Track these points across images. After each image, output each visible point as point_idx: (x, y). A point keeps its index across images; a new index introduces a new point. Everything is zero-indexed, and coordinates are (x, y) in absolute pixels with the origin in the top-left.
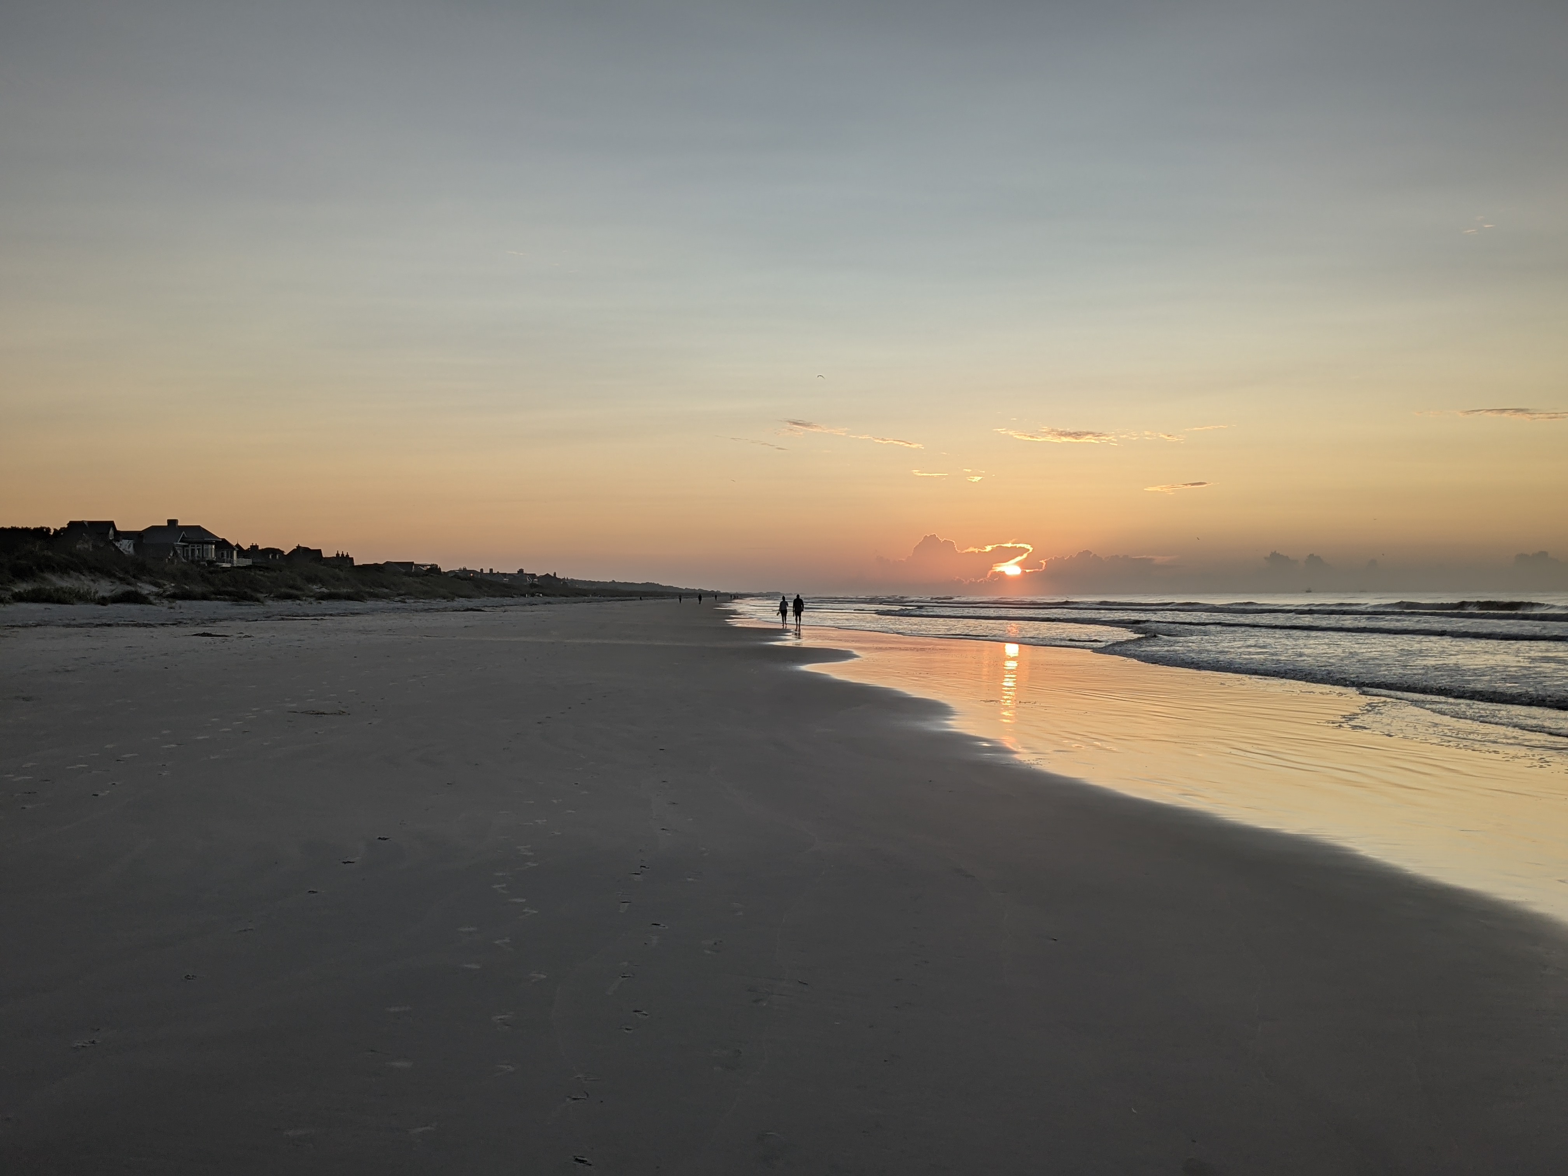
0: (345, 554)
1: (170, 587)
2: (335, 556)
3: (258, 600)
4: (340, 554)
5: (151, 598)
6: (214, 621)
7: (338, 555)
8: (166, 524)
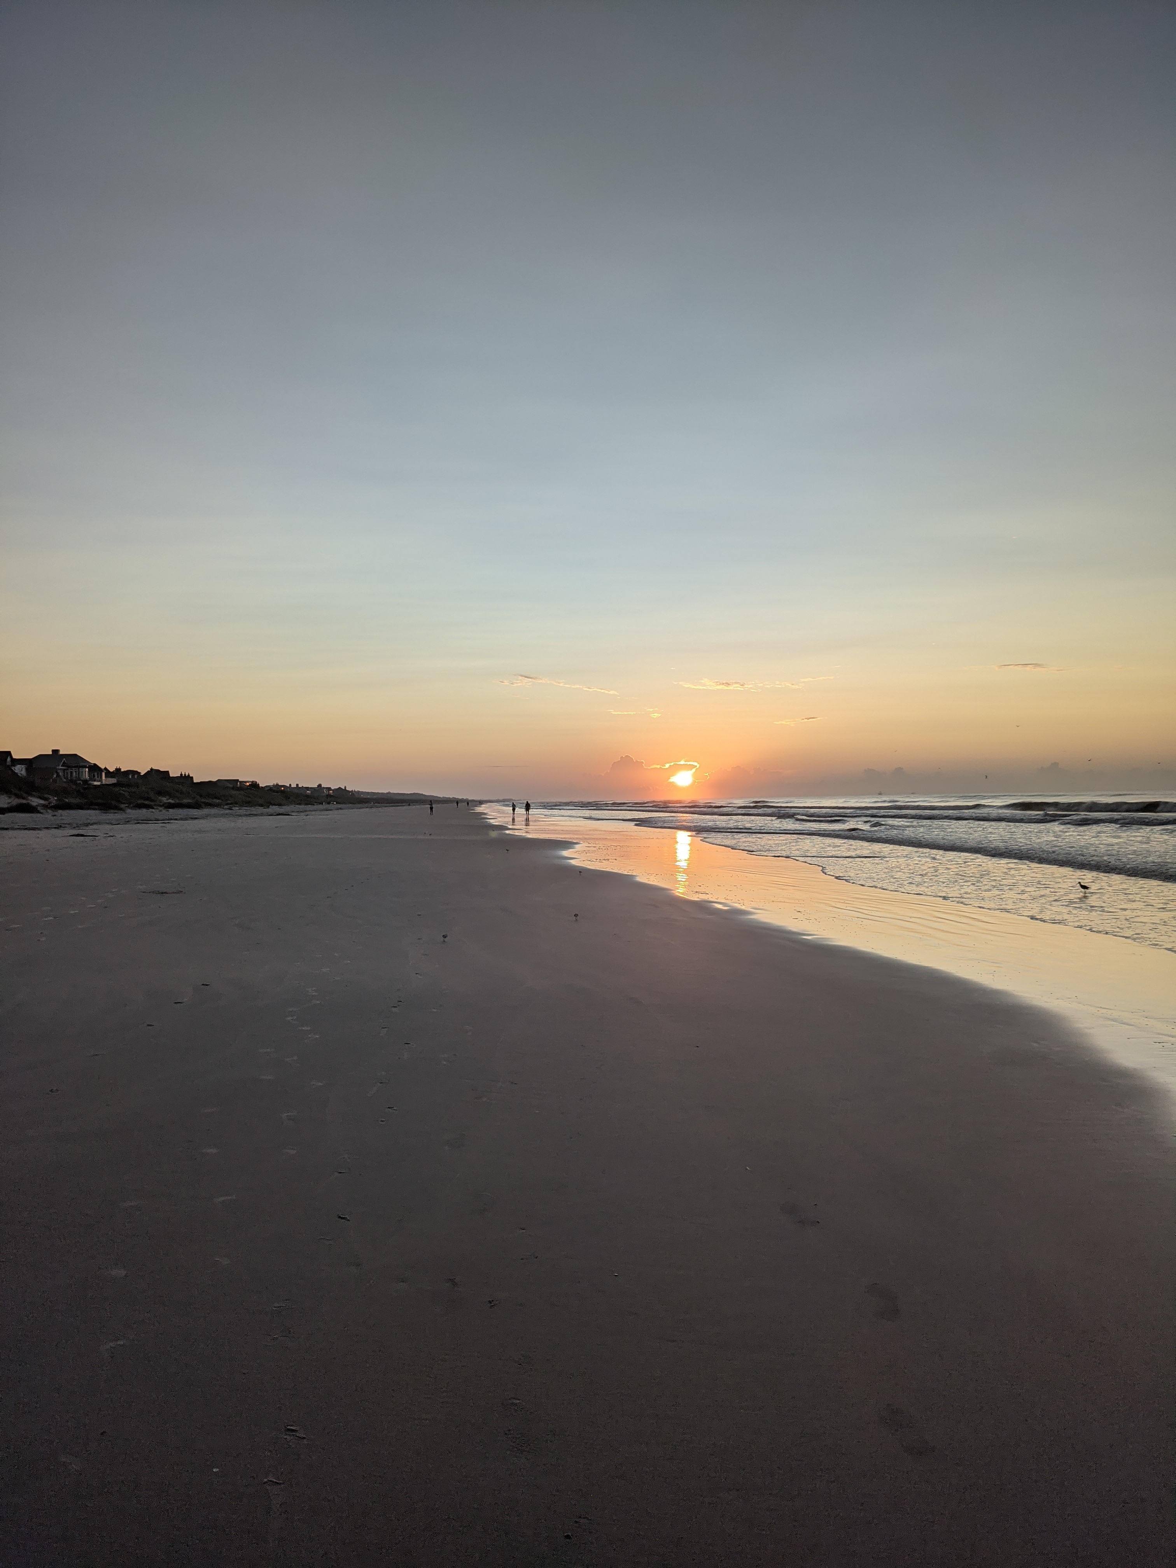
0: (187, 774)
1: (54, 800)
2: (179, 775)
3: (121, 809)
4: (183, 774)
5: (39, 808)
6: (87, 825)
7: (181, 774)
8: (51, 753)
